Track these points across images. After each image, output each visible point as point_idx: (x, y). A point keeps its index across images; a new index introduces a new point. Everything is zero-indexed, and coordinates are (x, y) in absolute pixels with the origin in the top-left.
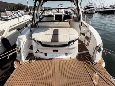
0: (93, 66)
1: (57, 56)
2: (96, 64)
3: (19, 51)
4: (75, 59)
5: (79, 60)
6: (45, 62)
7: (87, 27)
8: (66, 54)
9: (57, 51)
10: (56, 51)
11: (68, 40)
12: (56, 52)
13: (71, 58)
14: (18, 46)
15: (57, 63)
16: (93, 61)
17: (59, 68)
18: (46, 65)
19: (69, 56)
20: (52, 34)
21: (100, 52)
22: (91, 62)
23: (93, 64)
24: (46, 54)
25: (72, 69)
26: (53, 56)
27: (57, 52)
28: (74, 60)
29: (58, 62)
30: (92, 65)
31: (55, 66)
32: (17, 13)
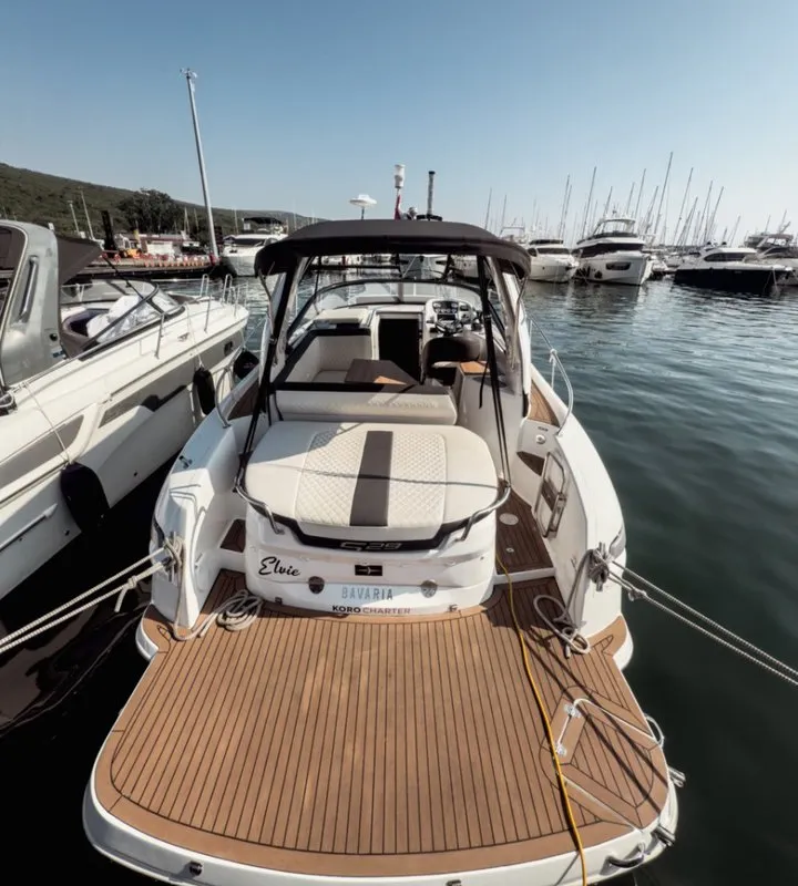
0: (567, 658)
1: (376, 596)
2: (585, 646)
3: (173, 565)
4: (477, 618)
5: (497, 624)
6: (310, 630)
7: (555, 422)
8: (429, 587)
9: (377, 570)
10: (372, 567)
11: (437, 521)
12: (372, 574)
13: (452, 609)
14: (172, 537)
15: (375, 638)
16: (569, 633)
17: (382, 668)
18: (316, 643)
19: (440, 601)
20: (357, 473)
21: (604, 585)
22: (556, 635)
23: (568, 648)
24: (316, 585)
25: (454, 677)
26: (353, 595)
27: (380, 574)
28: (470, 620)
29: (384, 628)
30: (561, 657)
31: (366, 653)
32: (149, 300)
